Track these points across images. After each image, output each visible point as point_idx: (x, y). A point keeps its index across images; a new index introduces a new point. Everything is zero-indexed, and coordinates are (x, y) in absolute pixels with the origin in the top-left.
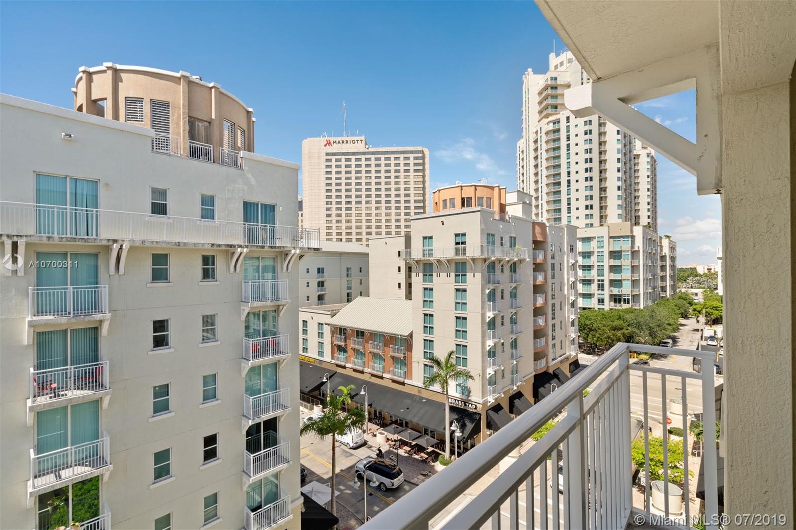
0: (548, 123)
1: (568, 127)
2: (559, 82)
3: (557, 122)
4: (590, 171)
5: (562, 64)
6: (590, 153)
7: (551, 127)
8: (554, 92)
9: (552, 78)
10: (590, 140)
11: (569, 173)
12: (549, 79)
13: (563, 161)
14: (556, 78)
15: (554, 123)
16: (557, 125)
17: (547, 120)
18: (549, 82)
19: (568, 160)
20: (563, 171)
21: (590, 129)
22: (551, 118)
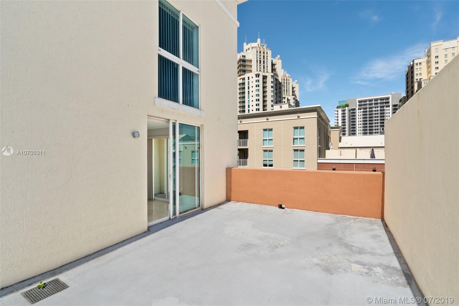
0: (240, 79)
1: (249, 82)
2: (246, 59)
3: (244, 79)
4: (258, 106)
5: (249, 49)
6: (258, 96)
7: (241, 81)
8: (244, 63)
9: (243, 56)
10: (259, 90)
11: (249, 106)
12: (242, 56)
13: (246, 99)
14: (245, 56)
15: (243, 80)
16: (244, 80)
17: (240, 78)
18: (242, 58)
19: (249, 99)
20: (246, 105)
21: (259, 84)
22: (242, 77)
